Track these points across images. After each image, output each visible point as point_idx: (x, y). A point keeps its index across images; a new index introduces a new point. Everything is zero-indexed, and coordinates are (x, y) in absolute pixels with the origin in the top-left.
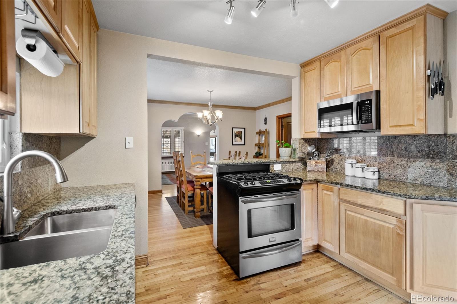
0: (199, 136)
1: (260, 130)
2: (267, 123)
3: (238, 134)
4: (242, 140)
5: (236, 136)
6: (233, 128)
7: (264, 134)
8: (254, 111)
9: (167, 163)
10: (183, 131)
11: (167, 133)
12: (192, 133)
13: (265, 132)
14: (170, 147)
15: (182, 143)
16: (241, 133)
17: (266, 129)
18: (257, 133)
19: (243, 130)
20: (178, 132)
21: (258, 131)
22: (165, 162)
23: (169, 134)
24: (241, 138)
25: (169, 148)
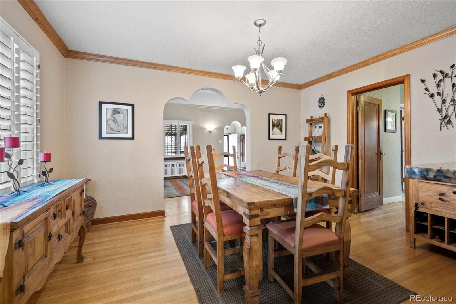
0: (210, 132)
1: (311, 117)
2: (324, 105)
3: (277, 124)
4: (282, 133)
5: (274, 126)
6: (270, 114)
7: (323, 121)
8: (299, 90)
9: (171, 166)
10: (191, 125)
11: (171, 131)
12: (203, 129)
13: (323, 118)
14: (176, 145)
15: (190, 140)
16: (281, 122)
17: (326, 114)
18: (308, 121)
19: (283, 118)
20: (185, 128)
21: (309, 118)
22: (170, 165)
23: (175, 132)
24: (281, 130)
25: (174, 146)
